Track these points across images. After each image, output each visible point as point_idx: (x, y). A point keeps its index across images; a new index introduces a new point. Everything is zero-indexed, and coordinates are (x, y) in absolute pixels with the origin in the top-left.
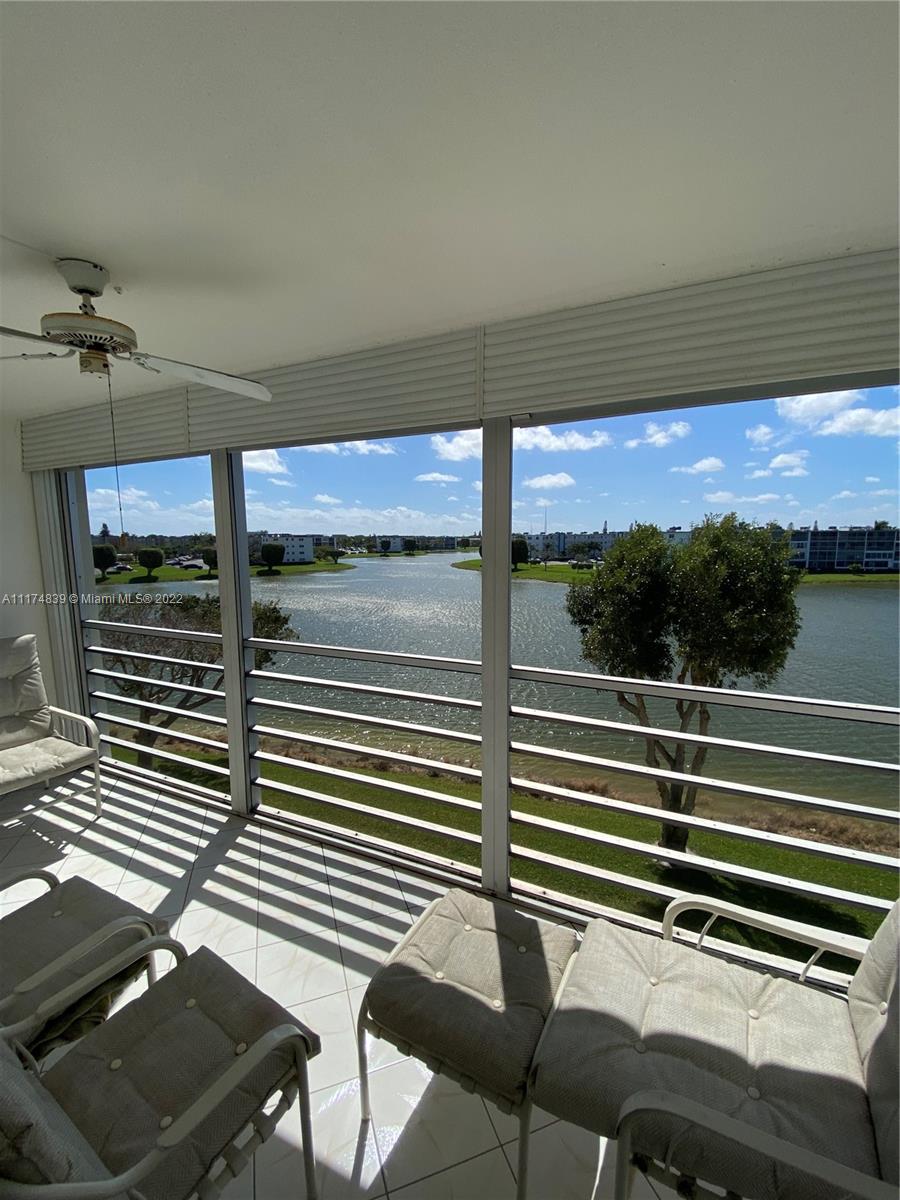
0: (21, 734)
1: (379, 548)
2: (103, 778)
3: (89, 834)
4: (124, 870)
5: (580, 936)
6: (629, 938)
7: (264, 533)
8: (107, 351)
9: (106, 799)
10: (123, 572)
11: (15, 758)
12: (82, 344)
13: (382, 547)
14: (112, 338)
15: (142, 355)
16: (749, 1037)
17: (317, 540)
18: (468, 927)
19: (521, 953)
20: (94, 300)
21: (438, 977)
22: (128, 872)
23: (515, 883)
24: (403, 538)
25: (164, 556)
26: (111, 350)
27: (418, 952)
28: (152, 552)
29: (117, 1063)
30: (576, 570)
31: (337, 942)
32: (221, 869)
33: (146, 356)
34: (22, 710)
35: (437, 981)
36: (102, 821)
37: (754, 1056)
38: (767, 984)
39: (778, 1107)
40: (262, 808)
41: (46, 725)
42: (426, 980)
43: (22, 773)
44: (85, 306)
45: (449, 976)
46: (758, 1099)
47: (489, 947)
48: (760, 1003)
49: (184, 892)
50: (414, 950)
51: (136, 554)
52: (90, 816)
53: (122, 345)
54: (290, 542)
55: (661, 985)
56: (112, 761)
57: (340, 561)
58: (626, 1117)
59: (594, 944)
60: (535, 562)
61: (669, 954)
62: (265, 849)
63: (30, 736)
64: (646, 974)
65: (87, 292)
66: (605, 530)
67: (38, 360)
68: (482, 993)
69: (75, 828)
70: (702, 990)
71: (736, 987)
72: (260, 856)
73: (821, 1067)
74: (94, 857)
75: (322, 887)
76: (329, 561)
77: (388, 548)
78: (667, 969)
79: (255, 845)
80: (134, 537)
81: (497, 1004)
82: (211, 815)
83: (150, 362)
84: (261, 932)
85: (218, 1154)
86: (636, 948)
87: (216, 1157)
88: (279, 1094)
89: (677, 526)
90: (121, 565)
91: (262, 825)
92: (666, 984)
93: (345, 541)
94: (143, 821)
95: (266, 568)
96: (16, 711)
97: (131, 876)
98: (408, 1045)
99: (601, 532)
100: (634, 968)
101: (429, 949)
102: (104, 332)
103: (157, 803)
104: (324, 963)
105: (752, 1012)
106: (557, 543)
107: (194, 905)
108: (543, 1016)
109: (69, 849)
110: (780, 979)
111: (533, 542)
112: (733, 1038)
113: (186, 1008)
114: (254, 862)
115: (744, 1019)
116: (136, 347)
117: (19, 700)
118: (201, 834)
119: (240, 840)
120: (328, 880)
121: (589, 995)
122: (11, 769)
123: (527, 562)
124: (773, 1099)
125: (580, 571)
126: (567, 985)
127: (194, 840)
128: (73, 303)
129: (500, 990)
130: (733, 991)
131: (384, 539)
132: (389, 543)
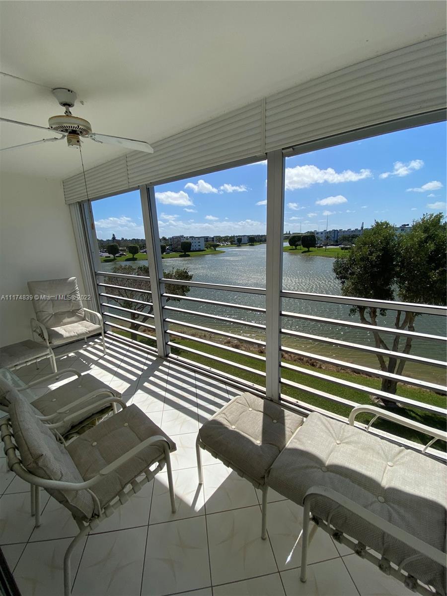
0: (73, 319)
1: (236, 242)
2: (106, 339)
3: (101, 361)
4: (113, 376)
5: (305, 419)
6: (329, 422)
7: (182, 236)
8: (78, 134)
9: (108, 348)
10: (122, 256)
11: (70, 328)
12: (66, 131)
13: (238, 241)
14: (78, 126)
15: (93, 134)
16: (385, 474)
17: (206, 239)
18: (250, 409)
19: (274, 423)
20: (71, 109)
21: (232, 428)
22: (115, 377)
23: (283, 396)
24: (248, 236)
25: (139, 249)
26: (80, 134)
27: (225, 417)
28: (134, 247)
29: (95, 444)
30: (343, 251)
31: (197, 412)
32: (151, 378)
33: (94, 134)
34: (73, 309)
35: (231, 429)
36: (106, 357)
37: (385, 483)
38: (401, 452)
39: (393, 508)
40: (171, 355)
41: (83, 316)
42: (226, 428)
43: (72, 334)
44: (66, 112)
45: (237, 428)
46: (383, 503)
47: (259, 419)
48: (395, 460)
49: (135, 386)
50: (223, 415)
51: (127, 247)
52: (101, 354)
53: (85, 130)
54: (194, 241)
55: (342, 444)
56: (111, 333)
57: (217, 249)
58: (308, 495)
59: (310, 422)
60: (320, 247)
61: (349, 431)
62: (171, 372)
63: (76, 320)
64: (335, 439)
65: (67, 105)
66: (362, 228)
67: (50, 142)
68: (252, 437)
69: (96, 358)
70: (363, 449)
71: (383, 450)
72: (168, 374)
73: (423, 494)
74: (102, 370)
75: (193, 390)
76: (212, 249)
77: (241, 242)
78: (346, 438)
79: (167, 370)
80: (126, 240)
81: (258, 442)
82: (150, 357)
83: (96, 137)
84: (165, 405)
85: (129, 482)
86: (332, 427)
87: (126, 484)
88: (157, 464)
89: (406, 224)
90: (121, 253)
91: (170, 362)
92: (344, 444)
93: (219, 239)
94: (122, 357)
95: (183, 253)
96: (71, 309)
97: (115, 378)
98: (216, 453)
99: (359, 229)
100: (329, 435)
101: (230, 416)
102: (75, 124)
103: (128, 351)
104: (190, 420)
105: (389, 463)
106: (333, 236)
107: (139, 391)
108: (279, 450)
109: (93, 366)
110: (409, 450)
111: (319, 236)
112: (375, 473)
113: (124, 426)
114: (165, 377)
115: (384, 465)
116: (91, 130)
117: (72, 304)
118: (145, 364)
119: (161, 367)
120: (196, 387)
121: (302, 443)
122: (69, 332)
123: (315, 247)
124: (392, 505)
125: (346, 251)
126: (293, 439)
127: (142, 366)
128: (62, 111)
129: (261, 437)
130: (381, 452)
131: (239, 237)
132: (241, 239)
